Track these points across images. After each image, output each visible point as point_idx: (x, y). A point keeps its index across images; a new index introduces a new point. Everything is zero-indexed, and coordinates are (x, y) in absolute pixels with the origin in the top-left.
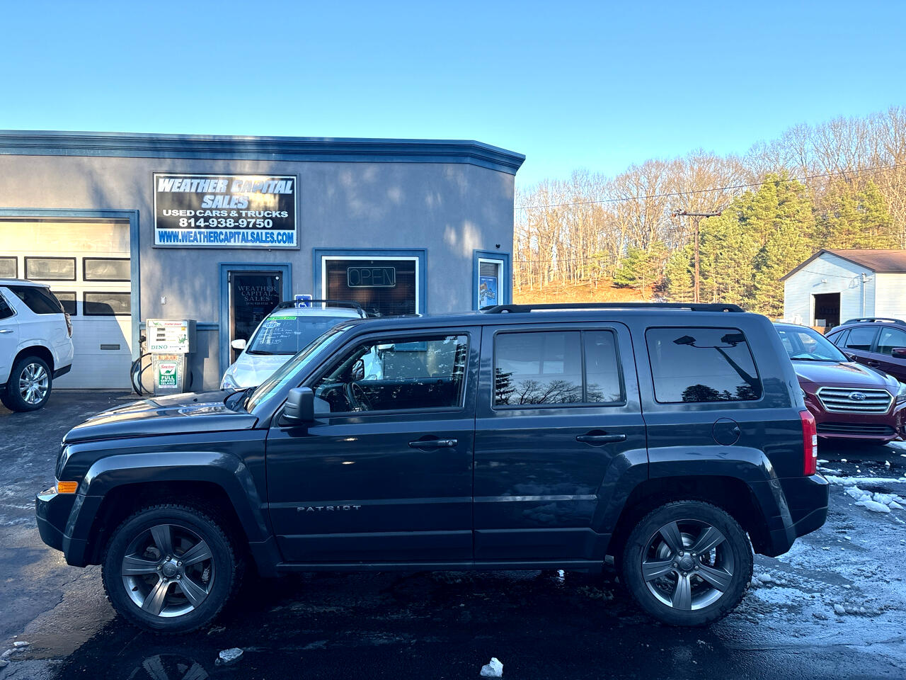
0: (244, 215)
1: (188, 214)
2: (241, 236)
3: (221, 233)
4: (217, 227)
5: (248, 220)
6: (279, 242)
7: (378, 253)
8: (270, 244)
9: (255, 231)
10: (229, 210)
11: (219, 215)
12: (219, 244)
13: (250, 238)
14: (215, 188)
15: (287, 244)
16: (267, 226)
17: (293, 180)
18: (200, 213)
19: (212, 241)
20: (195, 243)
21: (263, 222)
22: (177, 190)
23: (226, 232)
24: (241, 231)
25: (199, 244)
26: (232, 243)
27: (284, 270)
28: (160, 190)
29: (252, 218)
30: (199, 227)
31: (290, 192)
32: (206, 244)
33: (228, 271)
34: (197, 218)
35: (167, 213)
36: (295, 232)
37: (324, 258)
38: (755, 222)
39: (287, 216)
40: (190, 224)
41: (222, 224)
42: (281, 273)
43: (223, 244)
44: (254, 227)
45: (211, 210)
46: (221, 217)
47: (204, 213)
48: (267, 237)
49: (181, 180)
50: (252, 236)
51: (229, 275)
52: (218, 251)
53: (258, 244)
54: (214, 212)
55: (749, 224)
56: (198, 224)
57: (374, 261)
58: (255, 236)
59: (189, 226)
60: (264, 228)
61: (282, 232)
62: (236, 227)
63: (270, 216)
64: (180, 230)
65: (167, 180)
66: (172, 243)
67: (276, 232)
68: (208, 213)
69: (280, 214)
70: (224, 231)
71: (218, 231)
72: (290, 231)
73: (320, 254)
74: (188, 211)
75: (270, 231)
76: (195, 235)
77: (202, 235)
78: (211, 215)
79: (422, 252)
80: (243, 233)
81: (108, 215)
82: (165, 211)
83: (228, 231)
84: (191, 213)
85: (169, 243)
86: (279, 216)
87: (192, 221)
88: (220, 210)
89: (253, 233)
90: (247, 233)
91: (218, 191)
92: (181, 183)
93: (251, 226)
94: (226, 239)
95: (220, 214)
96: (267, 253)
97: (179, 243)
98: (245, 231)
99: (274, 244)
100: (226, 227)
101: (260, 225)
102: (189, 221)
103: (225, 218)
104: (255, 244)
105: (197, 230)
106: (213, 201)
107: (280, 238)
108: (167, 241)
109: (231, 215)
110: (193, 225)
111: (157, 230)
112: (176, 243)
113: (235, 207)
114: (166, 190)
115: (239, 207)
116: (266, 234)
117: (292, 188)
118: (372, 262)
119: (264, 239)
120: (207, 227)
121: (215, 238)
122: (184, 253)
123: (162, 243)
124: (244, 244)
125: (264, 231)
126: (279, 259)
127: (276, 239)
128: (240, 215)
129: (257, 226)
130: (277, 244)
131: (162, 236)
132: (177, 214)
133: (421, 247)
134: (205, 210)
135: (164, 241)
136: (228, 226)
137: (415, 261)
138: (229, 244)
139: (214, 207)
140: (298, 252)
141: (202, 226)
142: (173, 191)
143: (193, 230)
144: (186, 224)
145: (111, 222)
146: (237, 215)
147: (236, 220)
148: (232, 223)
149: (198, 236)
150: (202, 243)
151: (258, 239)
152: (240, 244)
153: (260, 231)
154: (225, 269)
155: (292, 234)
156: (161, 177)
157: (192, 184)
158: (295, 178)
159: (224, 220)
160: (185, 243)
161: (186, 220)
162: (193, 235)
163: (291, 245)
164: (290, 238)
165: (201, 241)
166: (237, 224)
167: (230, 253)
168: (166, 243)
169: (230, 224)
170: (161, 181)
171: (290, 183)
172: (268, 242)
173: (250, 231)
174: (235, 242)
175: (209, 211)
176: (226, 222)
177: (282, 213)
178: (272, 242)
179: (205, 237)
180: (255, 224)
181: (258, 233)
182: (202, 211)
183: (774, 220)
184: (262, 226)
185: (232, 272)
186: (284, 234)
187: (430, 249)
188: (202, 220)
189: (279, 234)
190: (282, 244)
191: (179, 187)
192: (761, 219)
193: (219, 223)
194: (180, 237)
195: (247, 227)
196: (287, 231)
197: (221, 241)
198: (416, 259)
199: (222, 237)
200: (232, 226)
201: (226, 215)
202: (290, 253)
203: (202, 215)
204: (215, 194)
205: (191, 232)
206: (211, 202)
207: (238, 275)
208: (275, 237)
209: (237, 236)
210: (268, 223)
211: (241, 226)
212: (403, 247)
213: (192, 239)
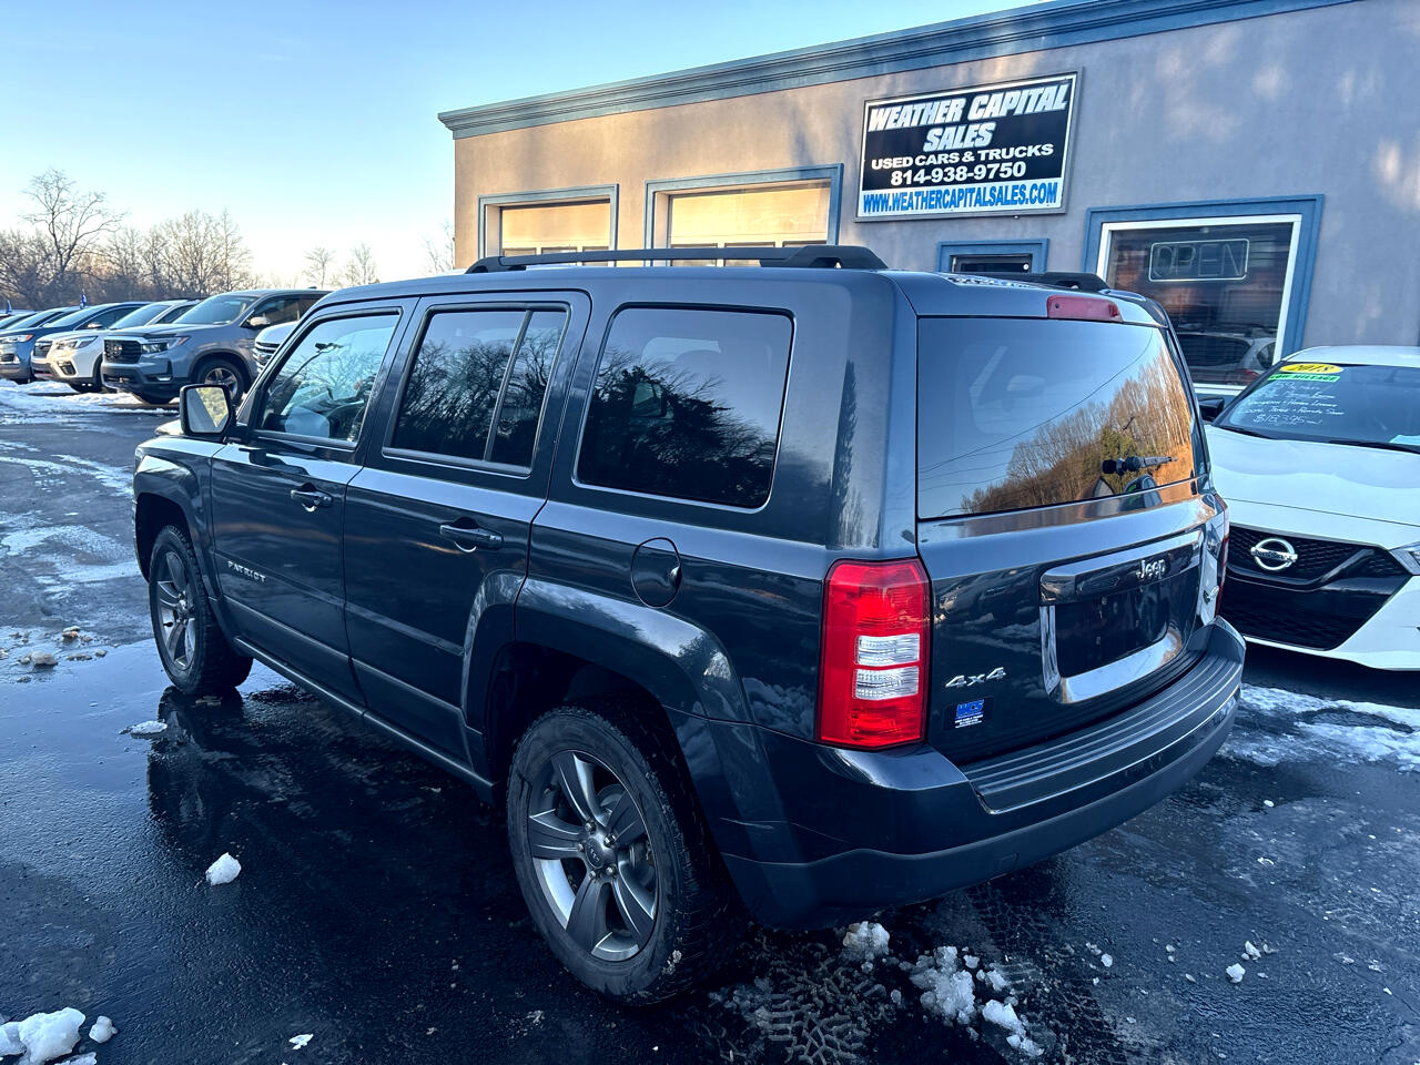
0: (983, 158)
1: (905, 165)
2: (974, 195)
3: (947, 192)
4: (942, 183)
5: (989, 166)
6: (1033, 202)
8: (1018, 207)
9: (997, 185)
10: (961, 152)
11: (946, 162)
12: (943, 210)
13: (988, 198)
14: (945, 115)
15: (1044, 205)
16: (1016, 175)
17: (1070, 82)
18: (921, 161)
19: (931, 207)
20: (910, 212)
21: (1012, 167)
22: (893, 126)
23: (954, 190)
24: (976, 186)
25: (915, 212)
26: (961, 209)
27: (1037, 250)
28: (872, 129)
29: (995, 161)
30: (917, 184)
31: (1063, 107)
32: (925, 211)
33: (952, 257)
34: (915, 169)
35: (877, 165)
36: (1060, 181)
37: (1107, 228)
39: (1051, 152)
40: (905, 180)
41: (949, 177)
42: (1030, 256)
43: (948, 210)
44: (997, 178)
45: (936, 153)
46: (950, 165)
47: (926, 160)
48: (1014, 194)
49: (899, 108)
50: (992, 195)
51: (954, 262)
52: (941, 223)
53: (999, 207)
54: (940, 156)
56: (916, 179)
58: (996, 194)
59: (904, 184)
60: (1012, 178)
61: (1039, 182)
62: (970, 180)
63: (1024, 154)
64: (891, 191)
65: (882, 111)
66: (880, 213)
67: (1029, 183)
68: (932, 160)
69: (1040, 150)
70: (950, 188)
71: (943, 188)
72: (1053, 180)
73: (1100, 219)
74: (905, 159)
75: (1020, 183)
76: (911, 198)
77: (920, 198)
78: (935, 163)
79: (1309, 204)
80: (979, 189)
81: (808, 174)
82: (874, 162)
83: (957, 187)
84: (908, 162)
85: (876, 214)
86: (1038, 154)
87: (909, 173)
88: (949, 152)
89: (993, 189)
90: (985, 189)
91: (949, 119)
92: (899, 113)
93: (991, 176)
94: (954, 203)
95: (949, 159)
96: (1012, 222)
97: (889, 213)
98: (982, 185)
99: (1024, 206)
100: (955, 182)
101: (1005, 172)
102: (905, 175)
103: (955, 165)
104: (994, 208)
105: (914, 190)
106: (940, 137)
107: (1035, 193)
108: (874, 210)
109: (964, 160)
110: (909, 182)
111: (863, 193)
112: (885, 213)
113: (971, 145)
114: (879, 129)
115: (977, 145)
116: (1014, 188)
117: (1067, 98)
119: (1009, 198)
120: (928, 183)
121: (938, 200)
122: (894, 228)
123: (867, 214)
124: (978, 208)
125: (1011, 184)
126: (1029, 232)
127: (1028, 196)
128: (977, 157)
129: (1002, 175)
130: (1029, 206)
131: (868, 203)
132: (890, 165)
133: (1309, 191)
134: (927, 154)
135: (870, 211)
136: (958, 179)
137: (1291, 224)
138: (956, 210)
139: (941, 148)
140: (1061, 218)
141: (922, 182)
142: (888, 128)
143: (909, 190)
144: (900, 182)
145: (817, 186)
147: (971, 166)
148: (964, 173)
149: (915, 198)
150: (920, 211)
151: (1000, 198)
152: (972, 209)
153: (1004, 184)
154: (947, 253)
155: (1056, 184)
156: (874, 107)
157: (914, 112)
158: (1074, 78)
159: (952, 169)
160: (896, 213)
161: (900, 173)
162: (907, 198)
163: (1052, 205)
164: (1051, 193)
165: (917, 208)
166: (971, 175)
167: (957, 225)
168: (872, 214)
169: (961, 176)
170: (874, 113)
171: (1064, 88)
172: (1016, 203)
173: (989, 185)
174: (965, 205)
175: (932, 156)
176: (955, 173)
177: (1044, 148)
178: (1021, 203)
179: (924, 200)
180: (998, 171)
181: (1001, 188)
182: (924, 158)
184: (1009, 175)
185: (959, 258)
186: (1043, 184)
187: (1332, 195)
188: (922, 172)
189: (1034, 186)
190: (1037, 205)
191: (896, 121)
193: (945, 175)
194: (890, 203)
195: (986, 180)
196: (1046, 181)
197: (946, 206)
198: (1295, 219)
199: (948, 198)
200: (964, 178)
201: (957, 160)
202: (1048, 220)
203: (923, 163)
204: (944, 126)
205: (906, 194)
206: (938, 140)
207: (967, 262)
208: (1027, 193)
209: (969, 195)
210: (1019, 167)
211: (977, 178)
212: (1269, 194)
213: (905, 204)
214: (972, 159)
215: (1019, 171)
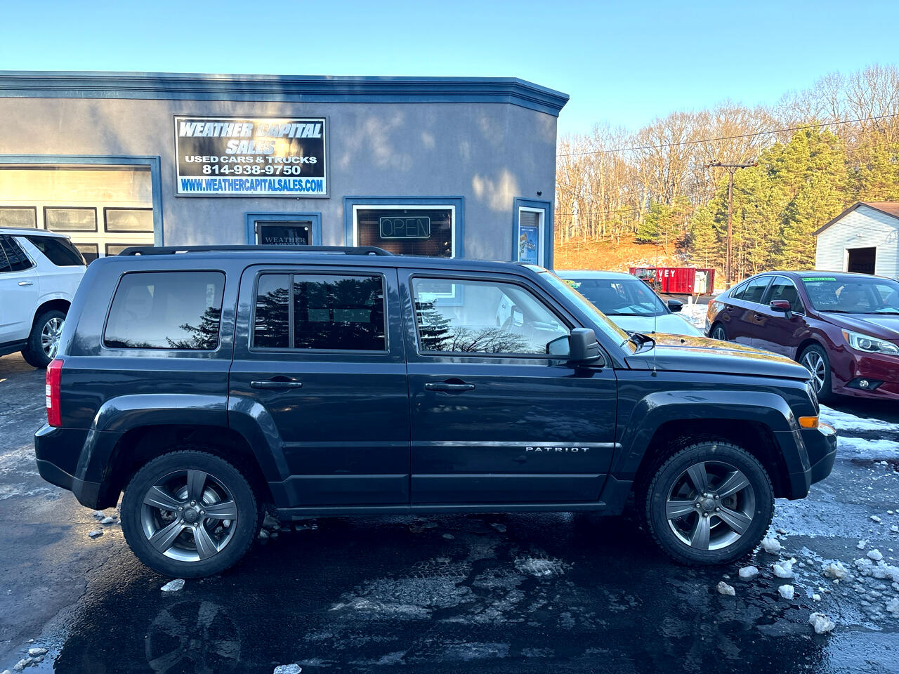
0: (270, 161)
1: (212, 161)
2: (267, 184)
3: (247, 181)
4: (242, 175)
5: (275, 167)
6: (308, 190)
7: (412, 202)
8: (298, 192)
9: (283, 179)
10: (255, 156)
11: (244, 162)
12: (244, 192)
13: (277, 186)
14: (239, 132)
15: (315, 193)
16: (294, 173)
17: (322, 123)
18: (225, 159)
19: (237, 189)
20: (220, 192)
21: (291, 169)
22: (200, 135)
23: (252, 180)
24: (268, 178)
25: (223, 192)
26: (259, 191)
27: (313, 219)
28: (182, 134)
29: (279, 164)
30: (224, 174)
31: (319, 136)
32: (231, 192)
33: (255, 221)
34: (221, 165)
35: (190, 159)
36: (324, 179)
37: (355, 208)
38: (785, 175)
39: (315, 161)
40: (213, 171)
41: (247, 171)
42: (310, 223)
43: (249, 192)
44: (282, 174)
45: (236, 156)
46: (245, 164)
47: (229, 159)
48: (294, 185)
49: (203, 124)
50: (279, 184)
51: (256, 225)
52: (245, 200)
53: (286, 192)
54: (239, 158)
55: (779, 177)
56: (222, 171)
57: (407, 210)
58: (283, 184)
59: (213, 173)
60: (292, 175)
61: (310, 179)
62: (264, 175)
63: (298, 162)
64: (204, 178)
65: (189, 124)
66: (196, 192)
67: (304, 179)
68: (233, 159)
69: (308, 160)
70: (250, 178)
71: (244, 178)
72: (319, 178)
73: (351, 202)
74: (212, 158)
75: (298, 178)
76: (220, 183)
77: (227, 183)
78: (236, 162)
79: (458, 200)
80: (270, 180)
81: (127, 161)
82: (187, 158)
83: (254, 178)
84: (214, 159)
85: (192, 192)
86: (307, 162)
87: (216, 167)
88: (245, 156)
89: (280, 181)
90: (274, 180)
91: (242, 135)
92: (204, 127)
93: (278, 173)
94: (252, 187)
95: (245, 160)
96: (295, 201)
97: (203, 192)
98: (272, 178)
99: (302, 193)
100: (252, 175)
101: (287, 171)
102: (213, 168)
103: (251, 165)
104: (282, 192)
105: (221, 178)
106: (238, 146)
107: (309, 185)
108: (191, 190)
109: (257, 161)
110: (217, 172)
111: (180, 178)
112: (200, 192)
113: (261, 153)
114: (188, 135)
115: (265, 153)
116: (294, 181)
117: (321, 131)
118: (405, 212)
119: (292, 187)
120: (233, 174)
121: (241, 185)
122: (206, 202)
123: (185, 192)
124: (271, 192)
125: (292, 179)
126: (310, 208)
127: (304, 187)
128: (266, 161)
129: (285, 173)
130: (306, 192)
131: (185, 184)
132: (201, 161)
133: (458, 194)
134: (230, 156)
135: (187, 190)
136: (254, 173)
137: (451, 210)
138: (255, 192)
139: (238, 152)
140: (327, 201)
141: (227, 173)
142: (195, 135)
143: (218, 178)
144: (210, 172)
145: (129, 169)
146: (263, 161)
147: (262, 167)
148: (258, 169)
149: (223, 184)
150: (227, 192)
151: (286, 187)
152: (267, 192)
153: (287, 178)
154: (252, 220)
155: (321, 181)
156: (182, 121)
157: (215, 128)
158: (324, 120)
159: (249, 167)
160: (209, 192)
161: (209, 167)
162: (217, 183)
163: (321, 193)
164: (319, 186)
165: (225, 190)
166: (263, 171)
167: (256, 202)
168: (189, 192)
169: (256, 171)
170: (183, 124)
171: (318, 126)
172: (296, 190)
173: (277, 179)
174: (261, 190)
175: (233, 157)
176: (252, 169)
177: (311, 159)
178: (300, 190)
179: (229, 185)
180: (282, 170)
181: (285, 181)
182: (227, 158)
183: (806, 172)
184: (289, 173)
185: (259, 222)
186: (313, 181)
187: (467, 197)
188: (226, 167)
189: (307, 181)
190: (311, 192)
191: (201, 132)
192: (791, 171)
193: (244, 170)
194: (204, 185)
195: (274, 175)
196: (316, 179)
197: (247, 190)
198: (452, 208)
199: (248, 185)
200: (258, 173)
201: (252, 161)
202: (319, 201)
203: (227, 161)
204: (239, 139)
205: (216, 180)
206: (236, 148)
207: (266, 225)
208: (303, 184)
209: (263, 183)
210: (296, 169)
211: (268, 173)
212: (439, 195)
213: (216, 187)
215: (296, 171)
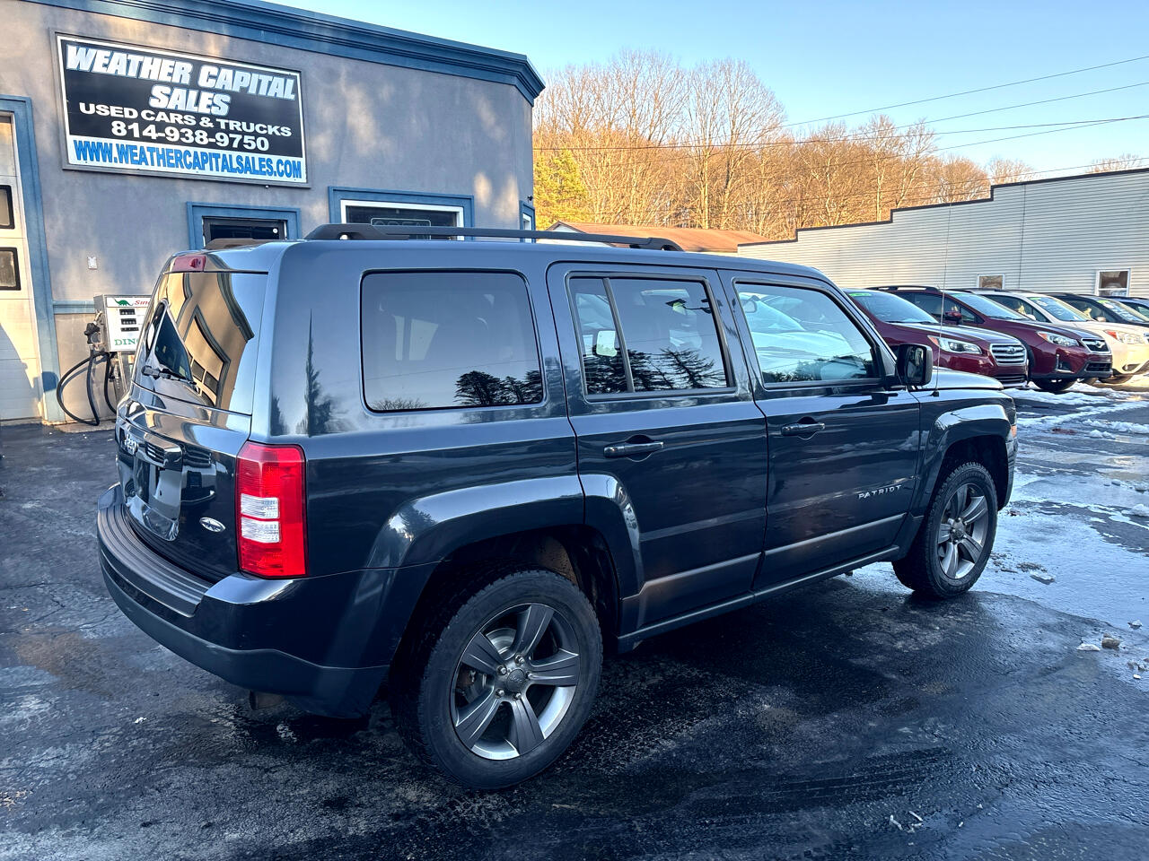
0: (223, 127)
1: (127, 115)
2: (220, 160)
3: (187, 153)
4: (180, 143)
5: (231, 135)
6: (281, 175)
7: (415, 200)
8: (267, 177)
9: (244, 155)
11: (181, 122)
12: (185, 170)
13: (235, 165)
15: (291, 179)
16: (260, 147)
17: (295, 78)
18: (148, 115)
19: (172, 166)
20: (143, 167)
21: (255, 141)
22: (103, 70)
23: (196, 153)
24: (221, 152)
25: (150, 168)
26: (207, 172)
27: (290, 218)
28: (71, 65)
29: (235, 132)
30: (148, 139)
31: (292, 97)
32: (162, 169)
33: (200, 216)
34: (143, 124)
35: (88, 109)
36: (303, 160)
37: (344, 203)
39: (289, 134)
40: (132, 132)
41: (187, 138)
42: (281, 222)
43: (191, 171)
44: (241, 148)
45: (168, 112)
46: (186, 126)
47: (155, 116)
48: (261, 166)
50: (239, 163)
51: (202, 223)
53: (248, 175)
54: (172, 115)
56: (145, 133)
57: (401, 210)
58: (244, 162)
59: (130, 136)
60: (256, 151)
61: (284, 159)
62: (212, 146)
63: (265, 132)
64: (114, 142)
65: (83, 50)
66: (101, 163)
67: (275, 158)
68: (161, 117)
69: (279, 130)
70: (192, 150)
71: (183, 149)
72: (296, 159)
73: (339, 195)
74: (127, 110)
75: (266, 156)
76: (142, 152)
77: (155, 154)
78: (167, 120)
79: (468, 201)
80: (224, 155)
82: (82, 106)
83: (199, 150)
84: (131, 113)
85: (95, 163)
86: (277, 133)
87: (135, 126)
88: (183, 113)
89: (239, 158)
90: (230, 156)
91: (176, 80)
92: (110, 58)
93: (235, 145)
95: (183, 120)
96: (263, 191)
97: (113, 165)
98: (227, 153)
99: (273, 178)
100: (194, 144)
101: (250, 145)
102: (130, 127)
103: (194, 129)
104: (243, 175)
105: (146, 145)
106: (169, 96)
107: (282, 168)
108: (92, 159)
109: (201, 123)
110: (136, 134)
111: (71, 139)
112: (107, 164)
113: (207, 111)
114: (82, 68)
115: (214, 113)
116: (261, 160)
117: (295, 91)
119: (257, 168)
120: (160, 140)
121: (178, 160)
123: (82, 162)
124: (226, 174)
125: (257, 156)
126: (281, 201)
127: (275, 169)
128: (217, 125)
129: (246, 146)
130: (278, 178)
131: (80, 149)
132: (107, 113)
133: (466, 193)
134: (157, 111)
135: (85, 159)
136: (199, 142)
137: (456, 213)
138: (201, 172)
139: (171, 107)
140: (306, 192)
141: (152, 138)
143: (139, 144)
144: (124, 133)
147: (211, 133)
148: (202, 137)
149: (148, 154)
150: (155, 168)
151: (247, 167)
152: (219, 173)
153: (250, 155)
154: (201, 213)
155: (299, 163)
156: (72, 43)
157: (129, 62)
158: (298, 75)
159: (190, 132)
160: (122, 165)
161: (123, 125)
162: (138, 151)
163: (298, 180)
164: (297, 170)
165: (153, 164)
166: (213, 140)
167: (202, 187)
168: (89, 163)
169: (202, 140)
170: (71, 50)
171: (290, 82)
172: (264, 173)
173: (235, 154)
174: (211, 169)
175: (163, 114)
176: (194, 136)
177: (282, 129)
178: (270, 174)
179: (160, 157)
180: (241, 142)
181: (247, 158)
182: (152, 113)
184: (253, 147)
185: (206, 218)
186: (287, 162)
188: (152, 127)
189: (279, 162)
190: (285, 178)
191: (106, 66)
193: (182, 135)
194: (115, 154)
195: (230, 147)
196: (291, 159)
197: (189, 167)
198: (460, 210)
199: (190, 160)
200: (205, 142)
201: (194, 123)
202: (297, 193)
203: (152, 119)
204: (172, 86)
205: (135, 147)
206: (167, 98)
207: (216, 223)
208: (274, 166)
209: (213, 159)
210: (262, 142)
211: (219, 144)
212: (444, 192)
213: (137, 158)
214: (211, 125)
215: (263, 146)
